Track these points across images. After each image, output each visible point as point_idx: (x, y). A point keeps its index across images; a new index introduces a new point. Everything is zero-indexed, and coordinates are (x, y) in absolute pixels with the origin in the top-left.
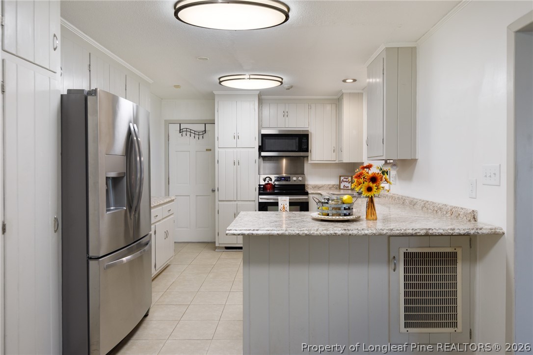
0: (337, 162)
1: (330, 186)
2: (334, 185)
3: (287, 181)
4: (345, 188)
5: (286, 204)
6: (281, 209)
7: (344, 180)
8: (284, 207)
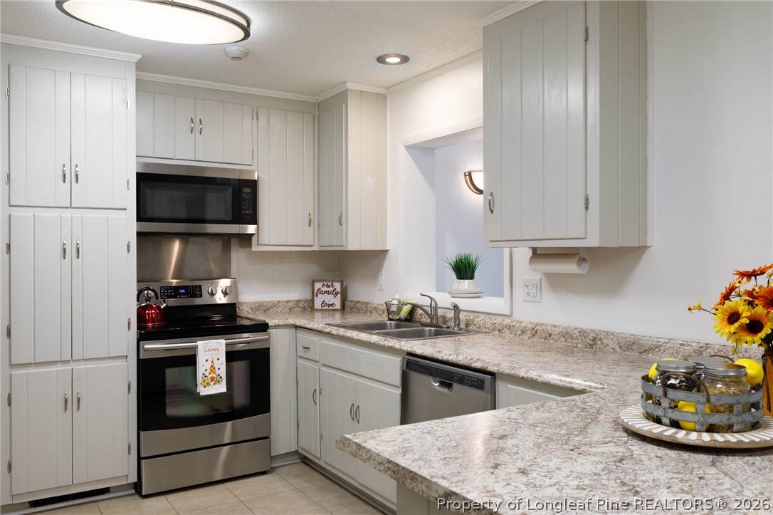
0: (315, 248)
1: (291, 304)
2: (299, 301)
3: (194, 296)
4: (324, 308)
5: (218, 359)
6: (207, 374)
7: (322, 289)
8: (212, 366)
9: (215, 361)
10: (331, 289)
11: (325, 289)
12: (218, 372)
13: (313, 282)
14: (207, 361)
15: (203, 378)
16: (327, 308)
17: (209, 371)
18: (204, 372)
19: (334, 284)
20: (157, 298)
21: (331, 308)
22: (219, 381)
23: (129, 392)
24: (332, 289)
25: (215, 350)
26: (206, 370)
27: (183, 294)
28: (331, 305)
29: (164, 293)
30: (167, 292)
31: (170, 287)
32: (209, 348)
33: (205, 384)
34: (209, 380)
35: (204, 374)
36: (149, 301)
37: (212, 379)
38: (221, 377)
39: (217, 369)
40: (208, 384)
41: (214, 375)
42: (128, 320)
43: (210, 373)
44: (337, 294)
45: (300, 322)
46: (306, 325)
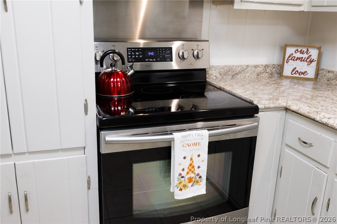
3: (164, 59)
4: (294, 75)
5: (199, 156)
6: (184, 174)
7: (295, 55)
8: (191, 165)
9: (195, 158)
10: (305, 56)
11: (298, 55)
12: (197, 171)
13: (286, 46)
14: (185, 158)
15: (179, 179)
16: (297, 75)
17: (186, 170)
18: (182, 172)
19: (310, 50)
20: (123, 63)
21: (302, 76)
22: (197, 182)
23: (89, 188)
24: (307, 56)
25: (195, 144)
26: (183, 170)
27: (151, 57)
28: (303, 73)
29: (131, 55)
30: (135, 55)
31: (138, 48)
32: (189, 142)
33: (181, 186)
34: (187, 181)
35: (180, 174)
36: (114, 66)
37: (190, 180)
38: (200, 177)
39: (196, 167)
40: (185, 186)
41: (193, 175)
42: (84, 102)
43: (188, 173)
44: (311, 61)
45: (298, 107)
46: (312, 116)
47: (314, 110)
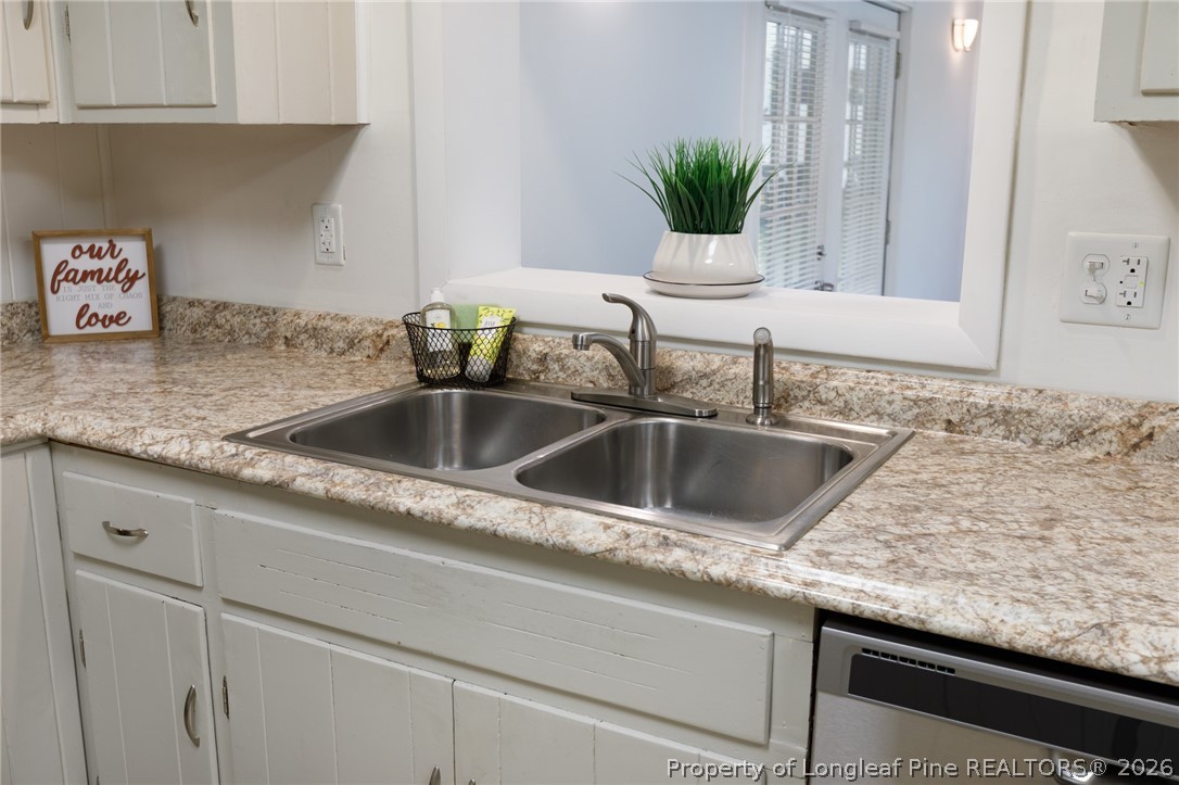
4: (88, 330)
7: (73, 264)
11: (85, 263)
13: (39, 238)
16: (98, 329)
19: (119, 245)
21: (114, 328)
24: (114, 264)
28: (116, 319)
44: (132, 279)
45: (80, 427)
46: (121, 443)
47: (124, 425)
